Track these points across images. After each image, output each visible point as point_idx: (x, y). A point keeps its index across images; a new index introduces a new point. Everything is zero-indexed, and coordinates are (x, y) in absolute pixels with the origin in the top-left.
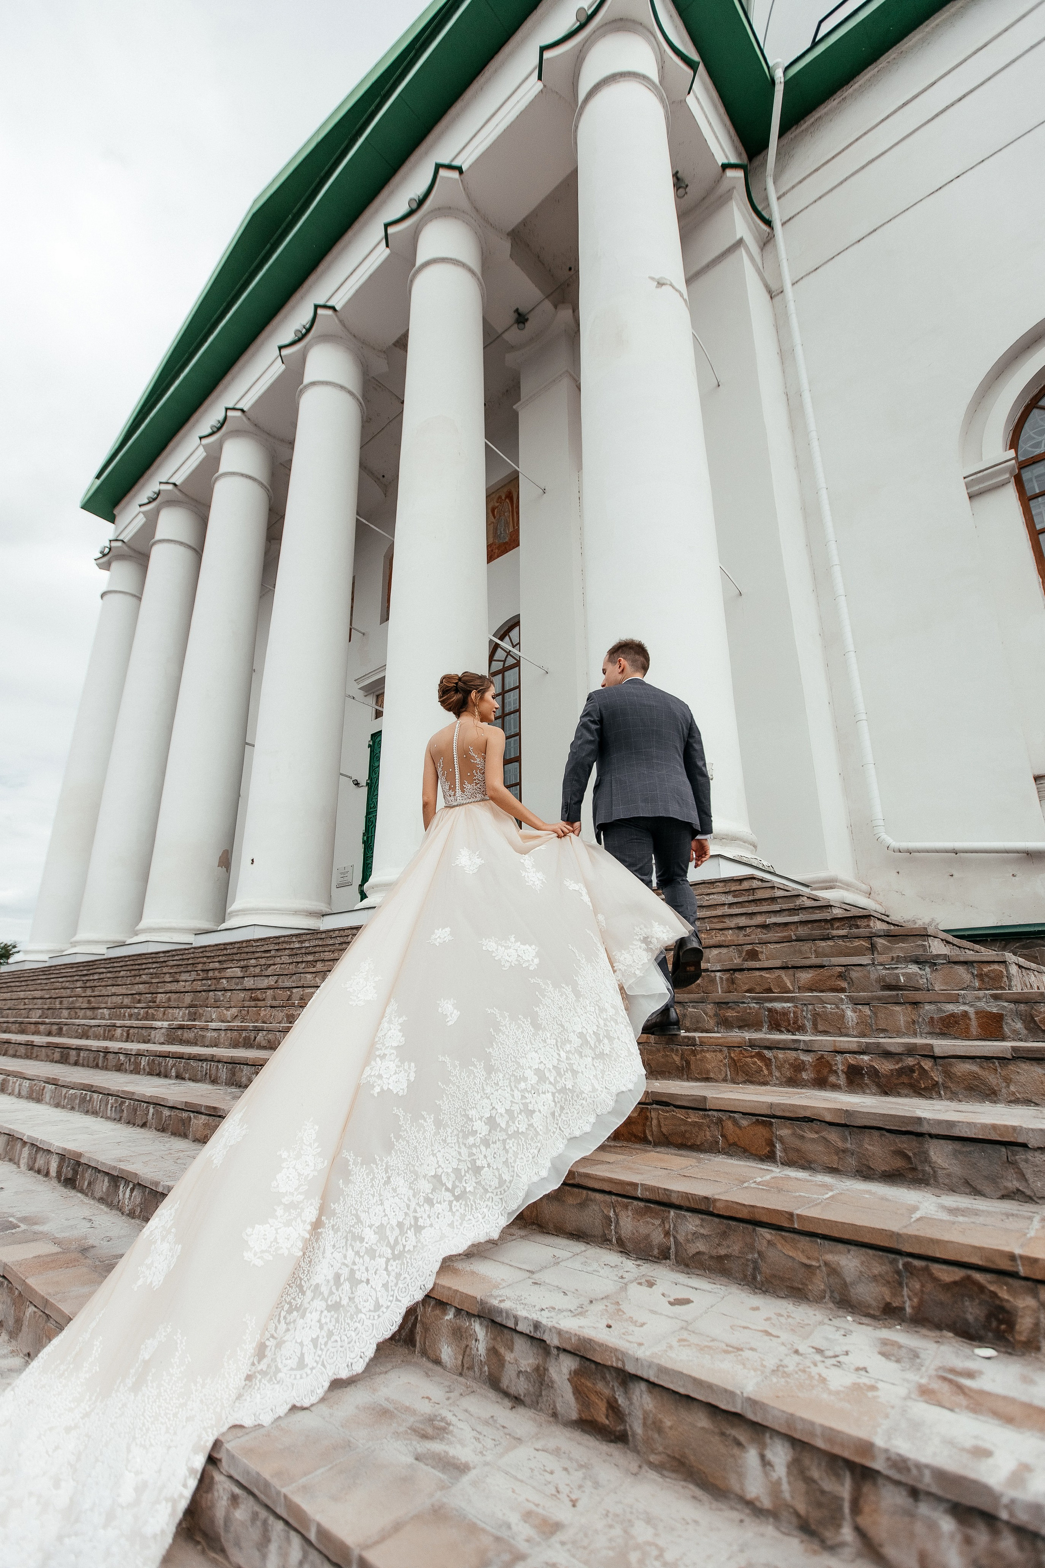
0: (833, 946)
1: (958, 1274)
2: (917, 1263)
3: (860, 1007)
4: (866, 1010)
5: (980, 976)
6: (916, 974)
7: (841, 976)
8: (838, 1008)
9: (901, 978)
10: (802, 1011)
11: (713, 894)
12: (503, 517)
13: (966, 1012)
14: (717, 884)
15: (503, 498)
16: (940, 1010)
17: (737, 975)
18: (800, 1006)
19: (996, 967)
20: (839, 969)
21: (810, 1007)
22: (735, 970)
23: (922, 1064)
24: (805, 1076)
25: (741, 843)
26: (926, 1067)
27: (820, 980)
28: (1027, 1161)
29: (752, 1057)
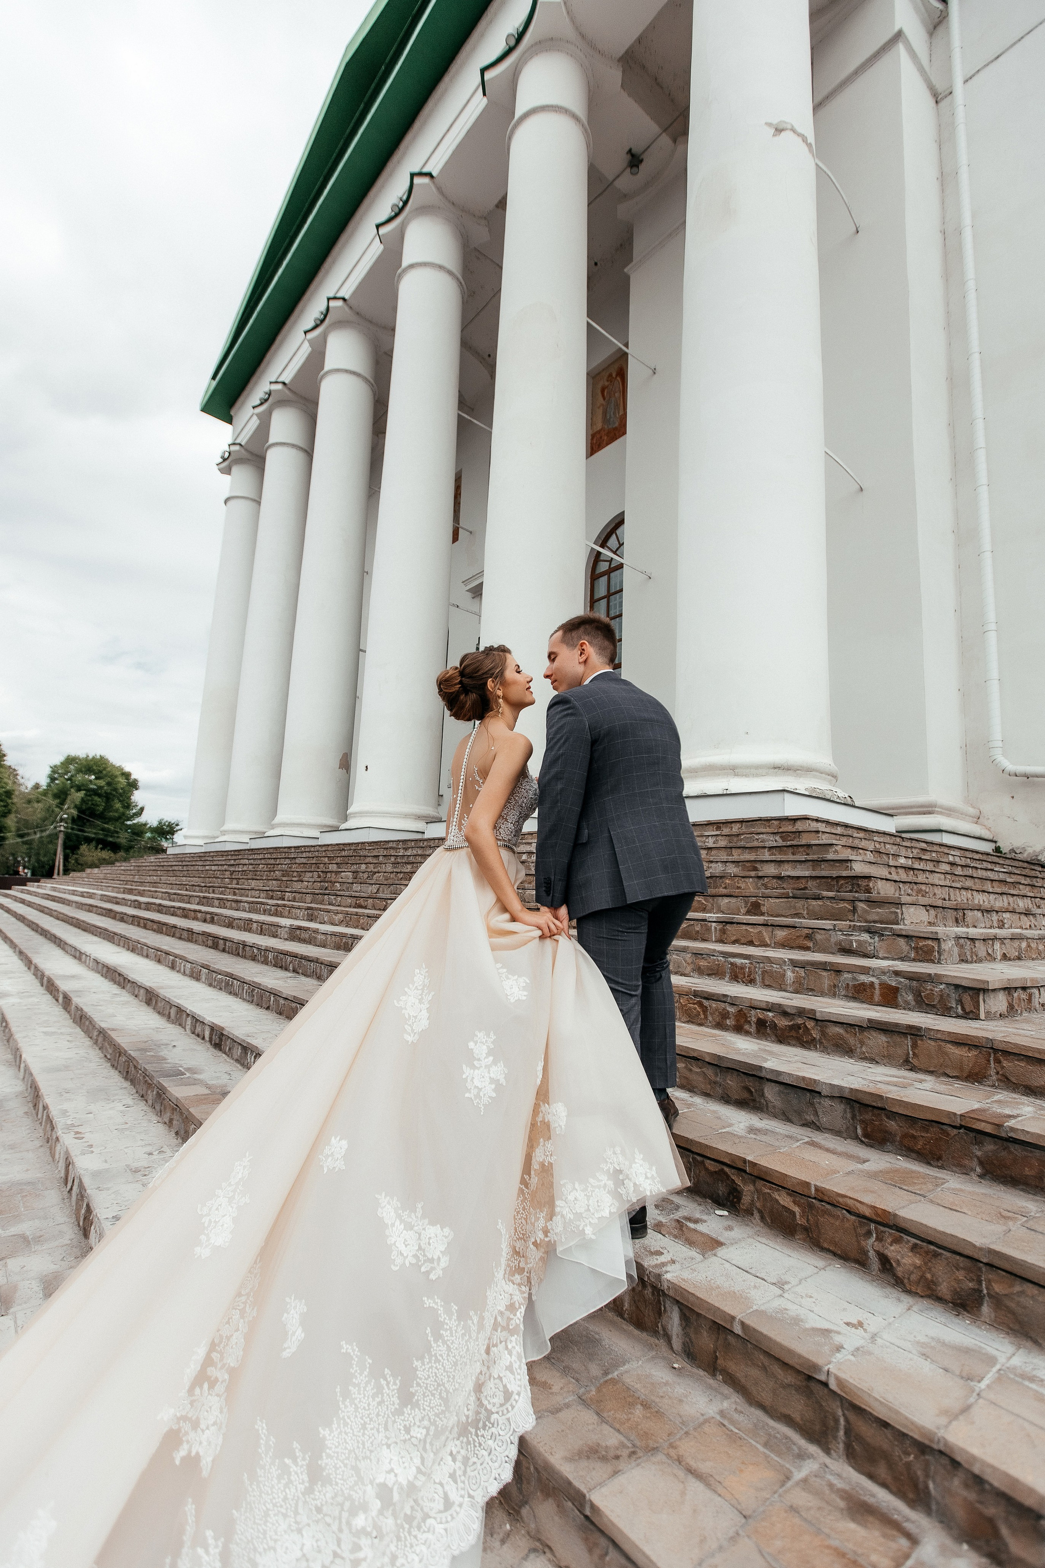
0: (822, 905)
1: (719, 1167)
2: (699, 1158)
3: (797, 969)
4: (802, 972)
5: (916, 949)
6: (866, 942)
7: (808, 937)
8: (781, 968)
9: (854, 943)
10: (755, 967)
11: (762, 833)
12: (613, 399)
13: (873, 982)
14: (773, 822)
15: (614, 375)
16: (854, 979)
17: (728, 927)
18: (755, 964)
19: (930, 942)
20: (806, 931)
21: (762, 965)
22: (727, 923)
23: (807, 1024)
24: (728, 1022)
25: (817, 774)
26: (809, 1027)
27: (791, 938)
28: (820, 1103)
29: (694, 1004)
